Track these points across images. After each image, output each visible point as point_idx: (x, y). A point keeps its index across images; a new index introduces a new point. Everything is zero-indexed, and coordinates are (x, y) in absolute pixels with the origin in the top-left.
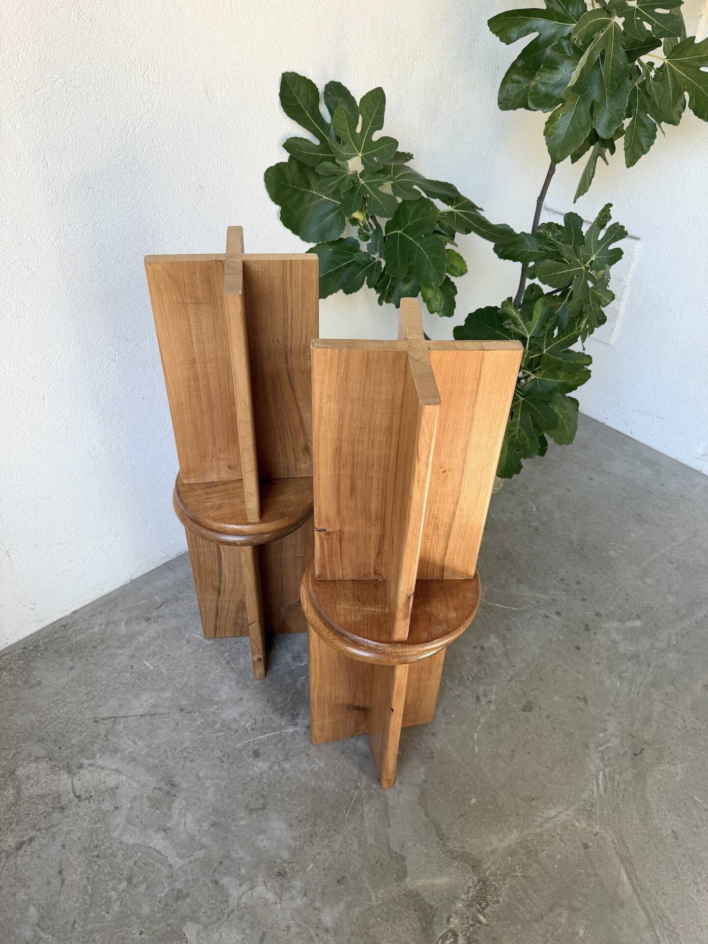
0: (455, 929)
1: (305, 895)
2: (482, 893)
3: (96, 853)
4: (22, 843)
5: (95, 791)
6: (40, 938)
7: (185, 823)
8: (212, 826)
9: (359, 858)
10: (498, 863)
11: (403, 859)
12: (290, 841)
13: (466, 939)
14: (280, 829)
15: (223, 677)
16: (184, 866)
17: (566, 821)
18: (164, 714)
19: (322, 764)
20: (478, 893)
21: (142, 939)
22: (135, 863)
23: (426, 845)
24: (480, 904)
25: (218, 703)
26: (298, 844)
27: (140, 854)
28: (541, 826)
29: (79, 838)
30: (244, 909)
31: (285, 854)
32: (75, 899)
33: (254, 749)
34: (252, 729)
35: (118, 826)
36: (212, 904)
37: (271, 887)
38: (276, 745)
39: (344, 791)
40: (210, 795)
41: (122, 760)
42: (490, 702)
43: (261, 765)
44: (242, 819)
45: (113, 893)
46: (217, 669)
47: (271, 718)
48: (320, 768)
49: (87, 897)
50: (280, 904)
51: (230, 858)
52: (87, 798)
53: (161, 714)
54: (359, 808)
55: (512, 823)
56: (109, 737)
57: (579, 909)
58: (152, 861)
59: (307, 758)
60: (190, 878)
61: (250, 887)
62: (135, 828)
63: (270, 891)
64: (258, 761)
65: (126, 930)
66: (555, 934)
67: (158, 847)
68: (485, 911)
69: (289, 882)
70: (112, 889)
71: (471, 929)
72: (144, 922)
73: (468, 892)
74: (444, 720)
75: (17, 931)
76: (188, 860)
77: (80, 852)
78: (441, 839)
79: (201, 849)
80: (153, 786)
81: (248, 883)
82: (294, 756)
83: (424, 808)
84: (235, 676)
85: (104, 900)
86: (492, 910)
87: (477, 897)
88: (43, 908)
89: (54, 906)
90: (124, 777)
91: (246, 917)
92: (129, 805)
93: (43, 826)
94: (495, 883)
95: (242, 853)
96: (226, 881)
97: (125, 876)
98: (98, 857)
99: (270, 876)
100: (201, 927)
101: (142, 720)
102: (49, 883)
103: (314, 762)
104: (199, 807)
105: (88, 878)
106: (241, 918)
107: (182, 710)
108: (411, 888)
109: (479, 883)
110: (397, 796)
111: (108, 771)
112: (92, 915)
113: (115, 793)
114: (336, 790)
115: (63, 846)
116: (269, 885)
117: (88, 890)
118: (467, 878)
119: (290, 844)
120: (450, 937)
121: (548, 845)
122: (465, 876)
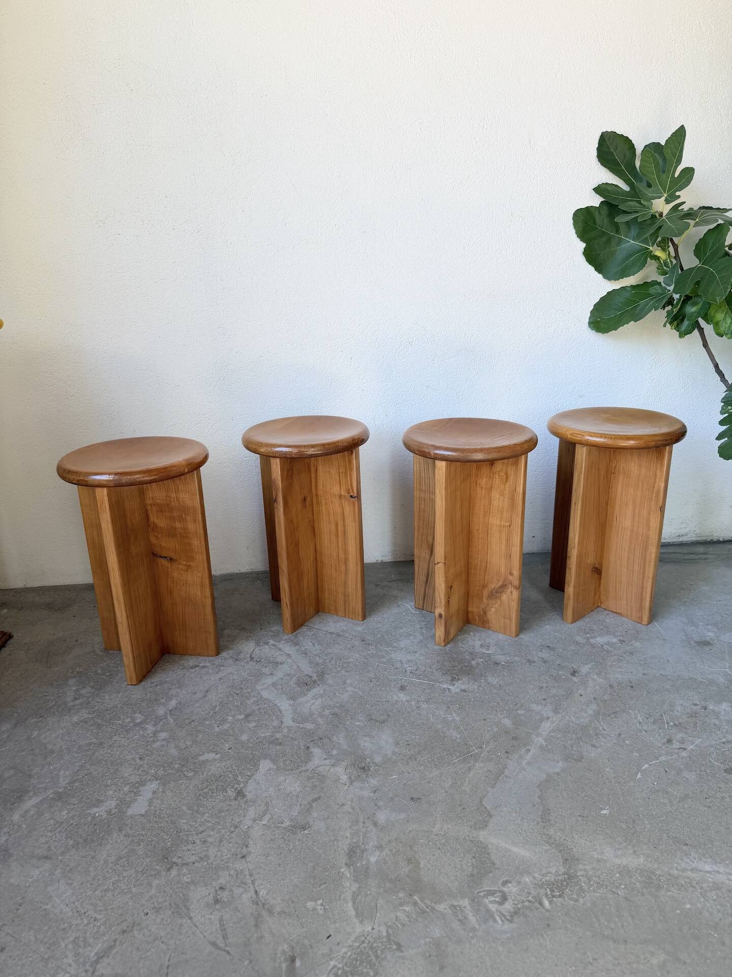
0: (508, 894)
1: (375, 792)
2: (562, 884)
3: (237, 692)
4: (197, 666)
5: (265, 660)
6: (166, 718)
7: (313, 703)
8: (333, 714)
9: (445, 794)
10: (599, 872)
11: (491, 816)
12: (389, 753)
13: (514, 908)
14: (386, 742)
15: (410, 635)
16: (292, 727)
17: (723, 883)
18: (348, 638)
19: (457, 718)
20: (557, 882)
21: (228, 752)
22: (259, 709)
23: (523, 817)
24: (552, 891)
25: (394, 647)
26: (394, 757)
27: (266, 706)
28: (684, 870)
29: (234, 679)
30: (315, 774)
31: (378, 759)
32: (203, 709)
33: (404, 684)
34: (411, 673)
35: (264, 684)
36: (294, 758)
37: (349, 773)
38: (424, 689)
39: (466, 744)
40: (345, 697)
41: (297, 650)
42: (685, 749)
43: (403, 697)
44: (359, 721)
45: (230, 718)
46: (409, 628)
47: (432, 672)
48: (454, 720)
49: (212, 712)
50: (349, 787)
51: (330, 740)
52: (257, 661)
53: (346, 637)
54: (472, 762)
55: (643, 850)
56: (298, 636)
57: (685, 963)
58: (272, 713)
59: (446, 709)
60: (291, 736)
61: (332, 764)
62: (276, 691)
63: (347, 775)
64: (401, 693)
65: (222, 742)
66: (635, 966)
67: (283, 708)
68: (554, 899)
69: (367, 776)
70: (232, 716)
71: (527, 904)
72: (237, 744)
73: (544, 875)
74: (616, 742)
75: (156, 708)
76: (298, 725)
77: (229, 687)
78: (543, 822)
79: (313, 723)
80: (307, 673)
81: (333, 761)
82: (435, 703)
83: (541, 791)
84: (421, 638)
85: (222, 718)
86: (563, 903)
87: (554, 884)
88: (180, 704)
89: (188, 706)
90: (291, 660)
91: (314, 780)
92: (281, 677)
93: (217, 663)
94: (583, 885)
95: (342, 741)
96: (316, 751)
97: (246, 713)
98: (237, 694)
99: (354, 766)
100: (275, 767)
101: (329, 636)
102: (195, 693)
103: (450, 714)
104: (331, 699)
105: (221, 702)
106: (309, 778)
107: (363, 640)
108: (482, 839)
109: (563, 874)
110: (517, 770)
111: (283, 653)
112: (207, 722)
113: (277, 666)
114: (458, 740)
115: (220, 679)
116: (349, 770)
117: (216, 708)
118: (551, 864)
119: (388, 755)
120: (497, 897)
121: (679, 890)
122: (550, 862)
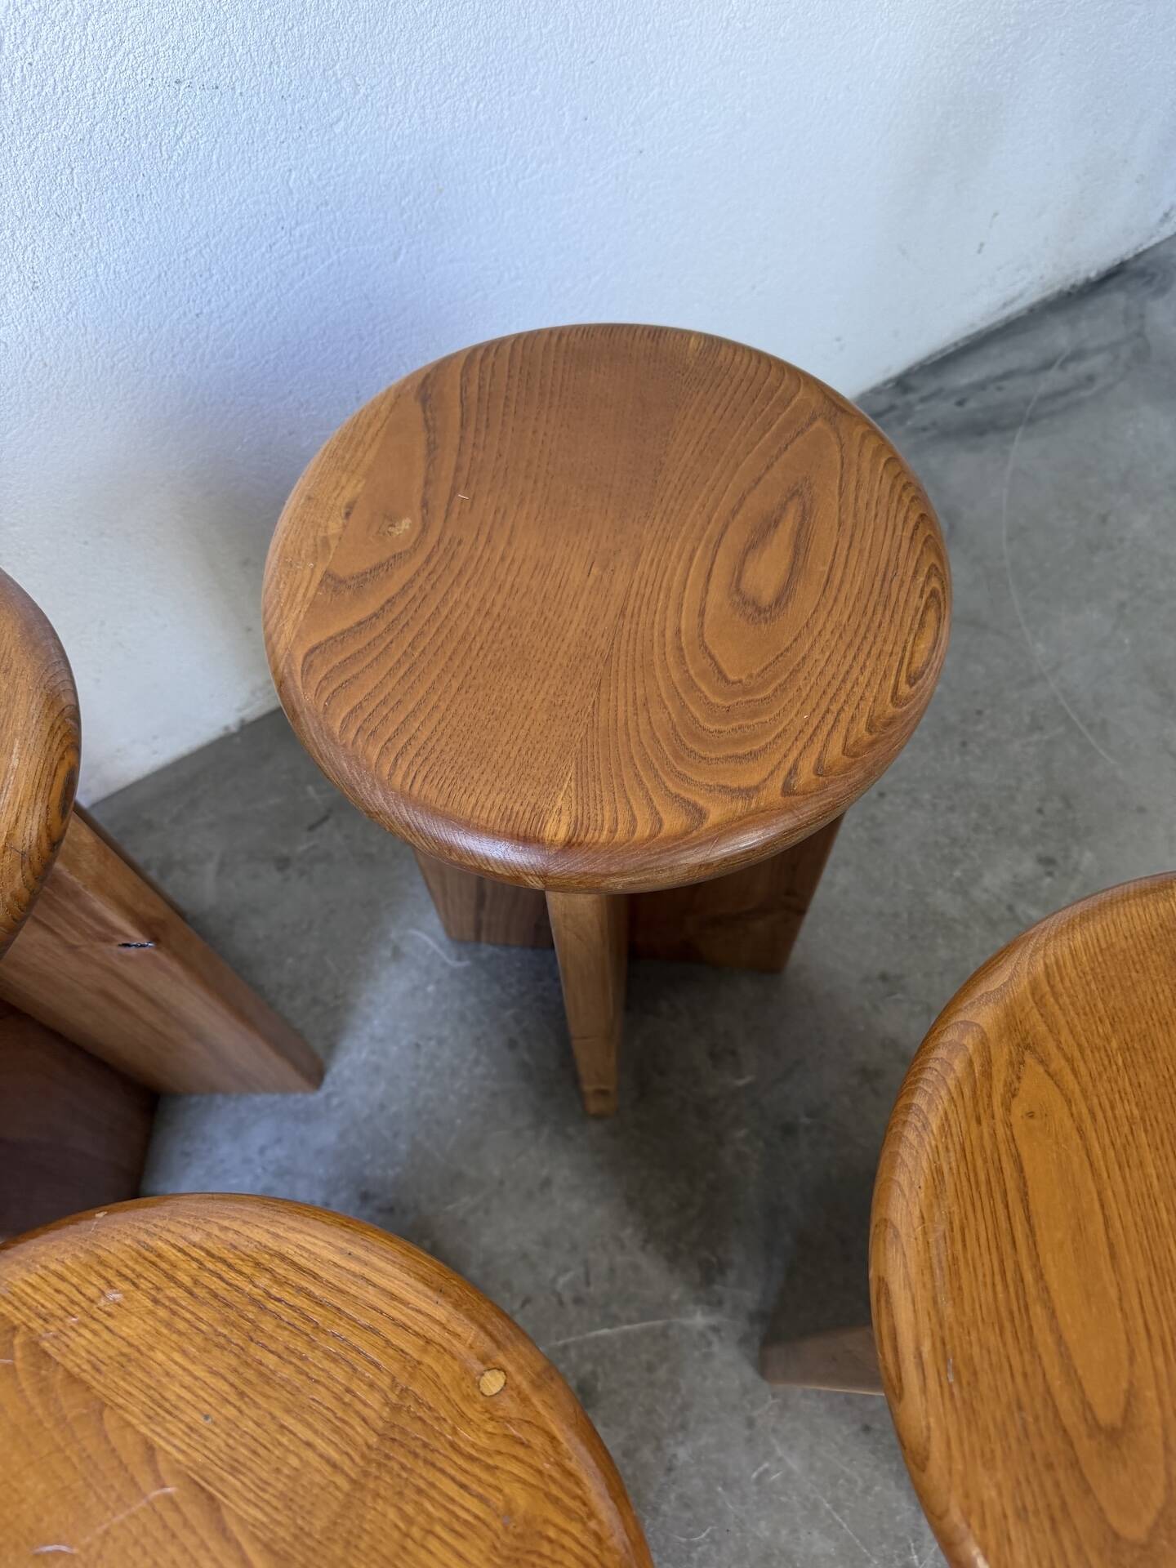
34: (578, 1301)
47: (636, 1268)
59: (747, 1433)
84: (532, 1095)
103: (769, 1454)
